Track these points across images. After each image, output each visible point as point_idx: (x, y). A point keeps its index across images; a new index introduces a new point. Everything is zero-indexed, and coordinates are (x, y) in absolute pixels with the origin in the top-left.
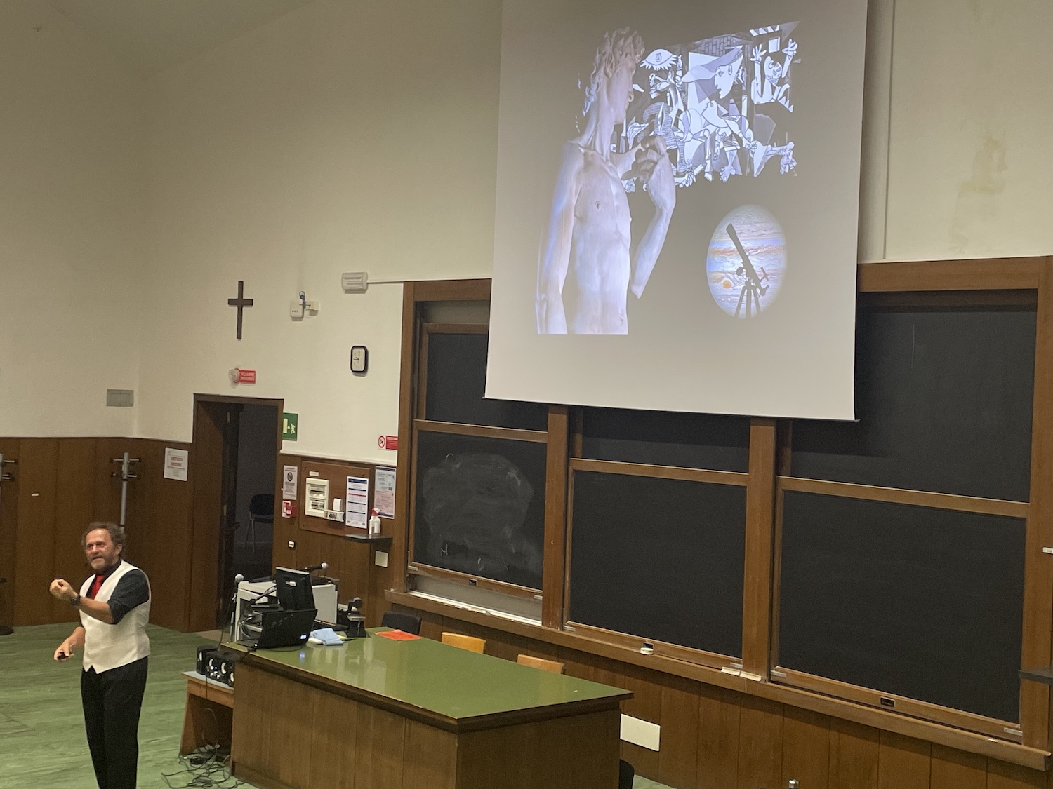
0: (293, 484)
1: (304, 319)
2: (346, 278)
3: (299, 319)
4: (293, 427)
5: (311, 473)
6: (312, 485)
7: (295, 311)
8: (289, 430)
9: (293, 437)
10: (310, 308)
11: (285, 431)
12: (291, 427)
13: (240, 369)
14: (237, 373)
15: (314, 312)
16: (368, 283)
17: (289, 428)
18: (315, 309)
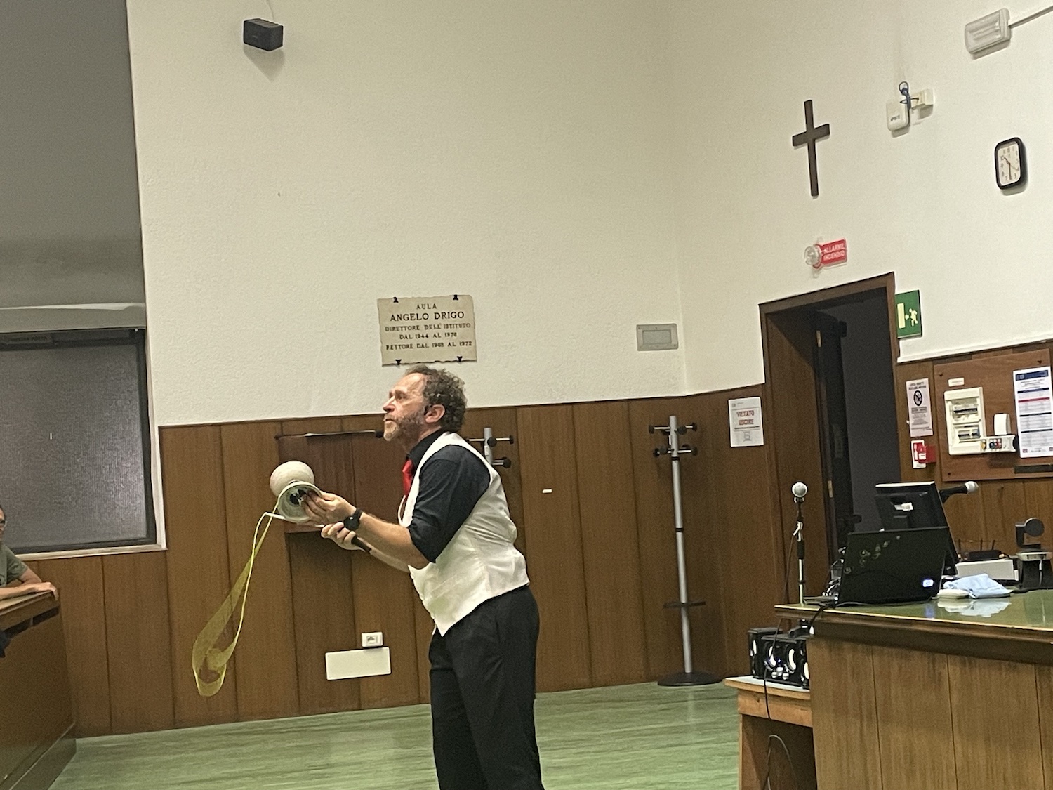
0: (925, 409)
1: (912, 128)
2: (972, 32)
3: (904, 129)
4: (914, 313)
5: (951, 383)
6: (955, 402)
7: (895, 118)
8: (908, 322)
9: (915, 330)
10: (919, 103)
11: (902, 325)
12: (910, 315)
13: (822, 244)
14: (817, 252)
15: (926, 110)
16: (1010, 27)
17: (907, 317)
18: (927, 103)
